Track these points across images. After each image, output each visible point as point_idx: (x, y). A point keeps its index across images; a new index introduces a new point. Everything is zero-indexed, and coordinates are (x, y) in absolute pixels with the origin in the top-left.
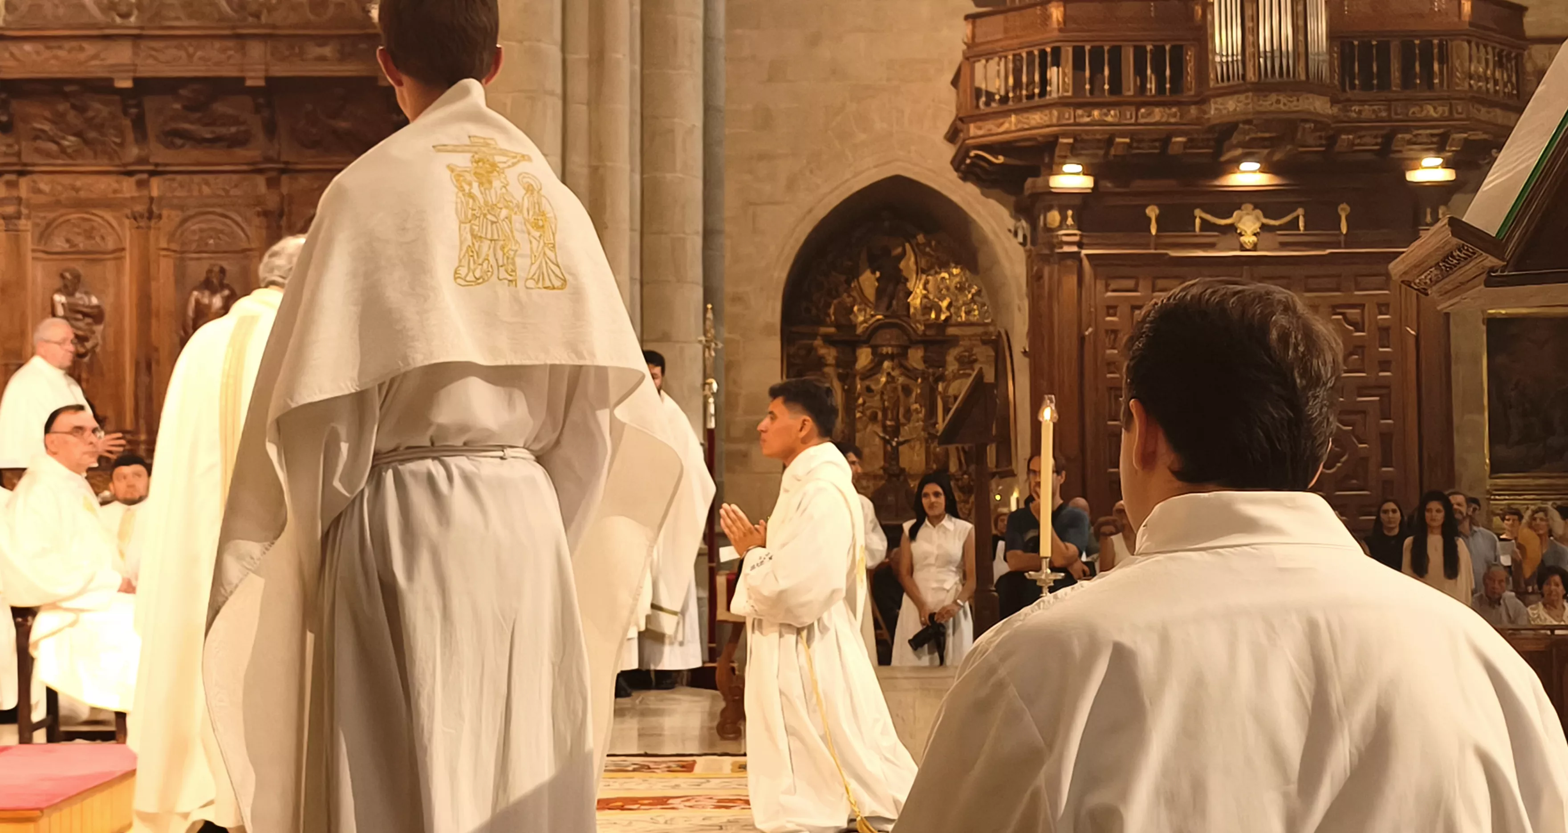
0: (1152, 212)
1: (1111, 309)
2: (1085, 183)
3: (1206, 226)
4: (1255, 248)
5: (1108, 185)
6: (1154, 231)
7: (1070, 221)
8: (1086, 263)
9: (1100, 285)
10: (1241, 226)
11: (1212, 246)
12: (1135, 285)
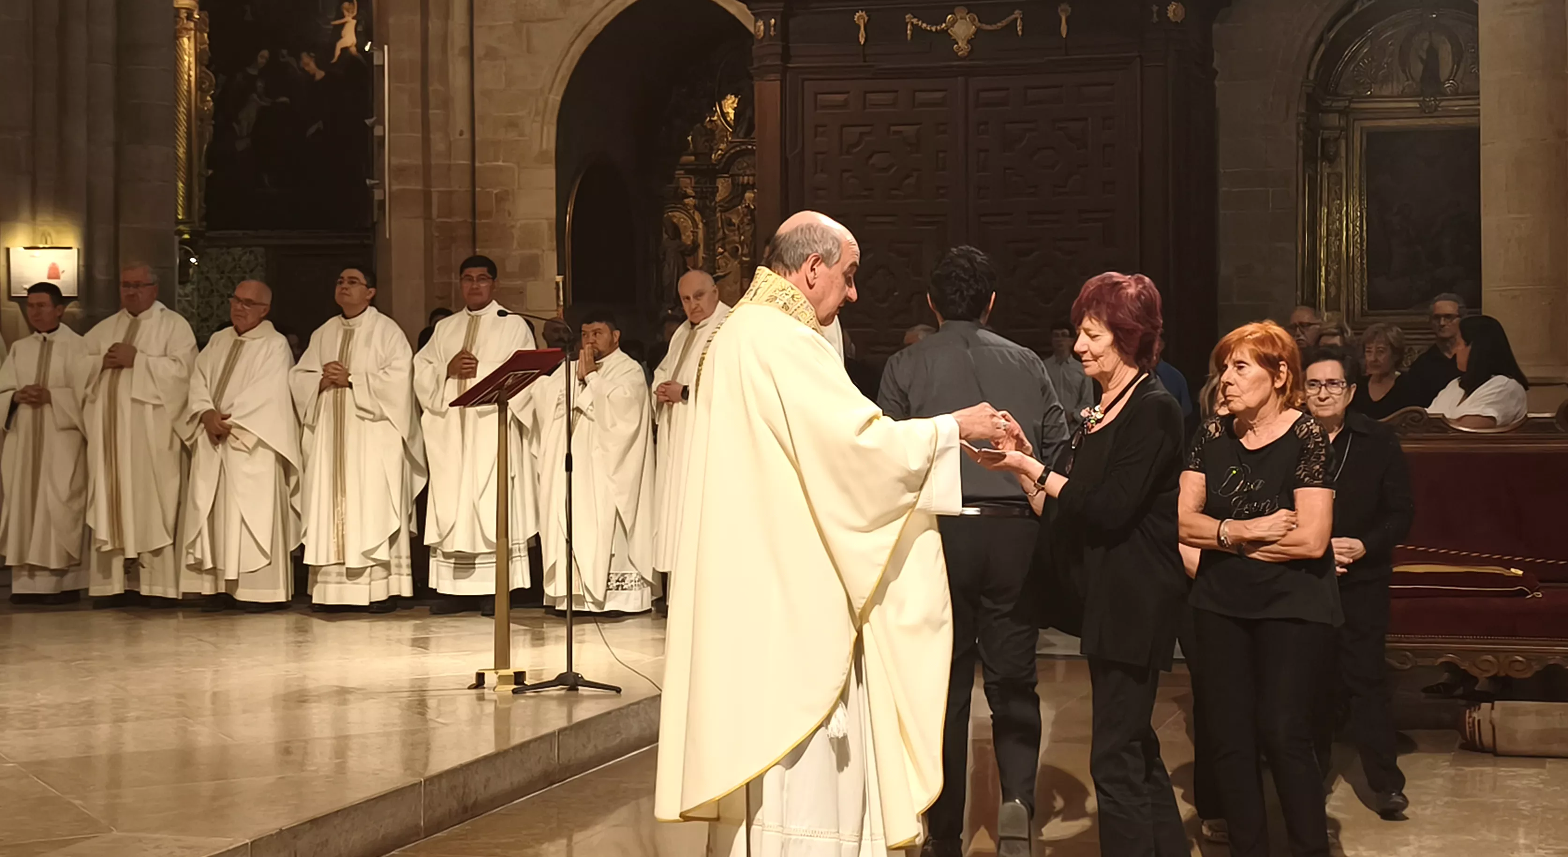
0: (860, 17)
1: (819, 127)
3: (917, 32)
4: (968, 55)
6: (862, 41)
7: (772, 31)
8: (791, 77)
9: (808, 101)
10: (954, 32)
11: (923, 55)
12: (846, 100)
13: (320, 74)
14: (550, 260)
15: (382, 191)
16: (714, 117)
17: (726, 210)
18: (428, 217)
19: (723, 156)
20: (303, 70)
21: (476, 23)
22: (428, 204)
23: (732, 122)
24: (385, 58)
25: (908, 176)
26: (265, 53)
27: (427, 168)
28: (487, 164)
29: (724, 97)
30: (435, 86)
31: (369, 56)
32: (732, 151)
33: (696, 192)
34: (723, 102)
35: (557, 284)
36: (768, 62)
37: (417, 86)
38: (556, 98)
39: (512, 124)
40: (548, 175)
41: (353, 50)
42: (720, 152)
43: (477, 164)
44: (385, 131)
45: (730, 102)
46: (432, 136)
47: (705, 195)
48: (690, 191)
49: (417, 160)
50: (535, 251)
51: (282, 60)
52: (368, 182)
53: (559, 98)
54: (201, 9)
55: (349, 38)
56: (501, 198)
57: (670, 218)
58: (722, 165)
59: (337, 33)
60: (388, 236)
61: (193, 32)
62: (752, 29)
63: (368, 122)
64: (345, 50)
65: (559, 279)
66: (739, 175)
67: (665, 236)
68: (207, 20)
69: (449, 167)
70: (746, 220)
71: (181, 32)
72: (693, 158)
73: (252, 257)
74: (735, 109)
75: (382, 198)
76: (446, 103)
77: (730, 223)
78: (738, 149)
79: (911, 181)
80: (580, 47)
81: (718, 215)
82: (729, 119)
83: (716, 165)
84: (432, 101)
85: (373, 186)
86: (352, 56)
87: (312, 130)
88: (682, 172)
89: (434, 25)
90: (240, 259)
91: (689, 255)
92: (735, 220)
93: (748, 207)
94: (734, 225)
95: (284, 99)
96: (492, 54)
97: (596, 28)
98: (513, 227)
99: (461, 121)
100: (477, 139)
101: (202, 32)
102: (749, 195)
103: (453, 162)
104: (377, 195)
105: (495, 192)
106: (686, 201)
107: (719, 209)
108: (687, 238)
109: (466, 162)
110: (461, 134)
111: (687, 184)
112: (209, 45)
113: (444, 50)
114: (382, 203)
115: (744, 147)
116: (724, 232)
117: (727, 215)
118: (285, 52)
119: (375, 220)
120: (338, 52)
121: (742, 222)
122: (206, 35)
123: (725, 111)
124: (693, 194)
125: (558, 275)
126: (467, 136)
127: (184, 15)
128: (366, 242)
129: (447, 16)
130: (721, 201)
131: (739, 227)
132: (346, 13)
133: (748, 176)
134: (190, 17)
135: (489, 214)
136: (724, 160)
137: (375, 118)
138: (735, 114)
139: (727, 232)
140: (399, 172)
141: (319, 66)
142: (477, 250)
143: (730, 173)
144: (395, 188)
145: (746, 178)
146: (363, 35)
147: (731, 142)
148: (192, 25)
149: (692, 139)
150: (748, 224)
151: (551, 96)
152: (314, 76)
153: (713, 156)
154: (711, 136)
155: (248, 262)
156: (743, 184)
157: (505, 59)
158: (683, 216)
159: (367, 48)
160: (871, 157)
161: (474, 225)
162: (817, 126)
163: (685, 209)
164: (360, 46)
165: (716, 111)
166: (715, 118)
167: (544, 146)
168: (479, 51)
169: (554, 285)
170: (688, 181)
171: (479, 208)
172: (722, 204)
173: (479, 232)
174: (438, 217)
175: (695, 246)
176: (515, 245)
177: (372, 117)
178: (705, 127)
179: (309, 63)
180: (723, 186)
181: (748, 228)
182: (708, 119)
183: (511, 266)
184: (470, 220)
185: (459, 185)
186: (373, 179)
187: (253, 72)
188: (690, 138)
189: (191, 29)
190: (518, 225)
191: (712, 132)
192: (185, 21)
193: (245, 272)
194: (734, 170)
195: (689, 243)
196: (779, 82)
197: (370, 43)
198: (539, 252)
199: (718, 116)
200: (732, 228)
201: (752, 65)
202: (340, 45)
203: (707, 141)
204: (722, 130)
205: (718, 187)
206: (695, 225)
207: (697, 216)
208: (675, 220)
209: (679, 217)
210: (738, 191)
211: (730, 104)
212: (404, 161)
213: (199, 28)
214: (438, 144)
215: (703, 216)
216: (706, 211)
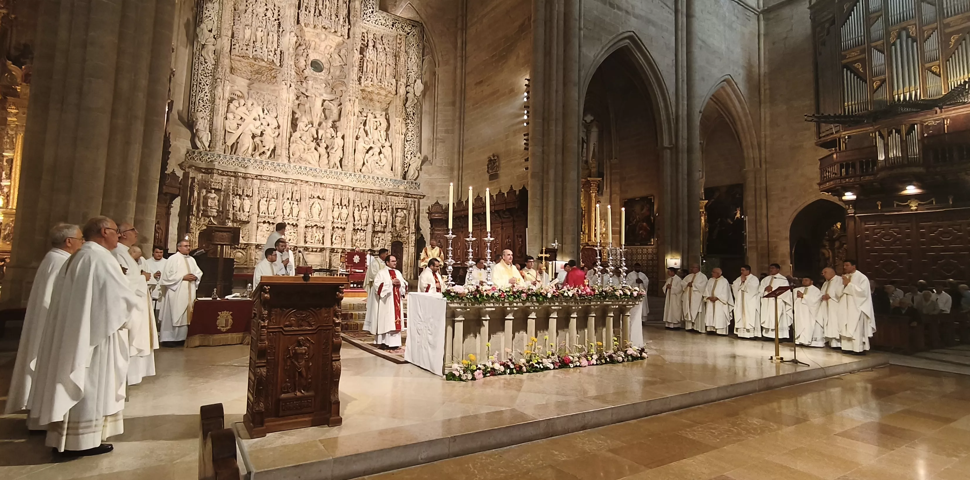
0: (879, 203)
1: (867, 229)
2: (854, 197)
3: (898, 205)
4: (916, 210)
5: (862, 197)
6: (879, 208)
7: (851, 208)
8: (857, 218)
9: (863, 224)
10: (911, 205)
11: (901, 211)
13: (732, 223)
14: (789, 261)
16: (834, 227)
17: (838, 249)
18: (758, 252)
20: (727, 222)
21: (769, 211)
22: (757, 249)
23: (839, 228)
24: (747, 218)
25: (896, 241)
26: (719, 219)
27: (757, 241)
28: (772, 240)
29: (837, 223)
30: (758, 224)
31: (743, 218)
32: (840, 235)
33: (829, 245)
36: (850, 215)
37: (754, 224)
38: (790, 225)
39: (778, 232)
40: (788, 242)
43: (769, 240)
44: (747, 234)
47: (832, 246)
49: (754, 240)
51: (723, 220)
52: (743, 244)
55: (738, 215)
56: (776, 247)
58: (836, 239)
59: (736, 214)
60: (747, 255)
62: (844, 207)
64: (737, 218)
65: (791, 265)
68: (707, 213)
70: (844, 252)
71: (701, 216)
72: (828, 237)
76: (762, 227)
77: (839, 252)
80: (795, 214)
81: (836, 251)
83: (834, 239)
84: (758, 227)
86: (739, 218)
87: (730, 234)
88: (825, 240)
89: (758, 212)
90: (715, 262)
92: (841, 251)
93: (845, 249)
95: (724, 228)
96: (773, 216)
97: (799, 210)
98: (779, 253)
99: (765, 231)
100: (769, 235)
102: (845, 246)
103: (763, 240)
104: (745, 247)
105: (774, 246)
106: (826, 247)
107: (836, 249)
108: (827, 256)
109: (767, 240)
111: (827, 244)
112: (707, 218)
113: (761, 217)
114: (746, 249)
115: (843, 234)
118: (724, 218)
119: (745, 253)
122: (707, 216)
123: (837, 226)
126: (766, 234)
128: (742, 257)
129: (761, 210)
130: (836, 247)
132: (738, 210)
134: (703, 213)
135: (772, 251)
136: (837, 237)
139: (838, 255)
140: (750, 242)
141: (732, 221)
143: (839, 240)
144: (750, 245)
145: (844, 242)
146: (742, 214)
147: (839, 233)
151: (788, 225)
152: (730, 223)
153: (834, 237)
154: (833, 232)
157: (776, 217)
160: (883, 236)
163: (826, 249)
164: (741, 217)
167: (787, 235)
168: (769, 216)
169: (790, 267)
170: (827, 242)
171: (770, 249)
173: (770, 255)
174: (760, 251)
175: (829, 258)
176: (779, 258)
177: (744, 231)
178: (831, 230)
179: (729, 220)
180: (837, 244)
182: (832, 228)
184: (768, 252)
185: (765, 244)
187: (717, 223)
188: (827, 233)
189: (703, 215)
190: (781, 252)
194: (841, 240)
197: (743, 216)
198: (786, 259)
201: (845, 215)
202: (736, 216)
203: (831, 233)
204: (836, 230)
206: (829, 252)
207: (830, 251)
209: (824, 251)
210: (842, 245)
211: (839, 225)
212: (751, 240)
213: (705, 215)
214: (759, 236)
215: (831, 250)
216: (832, 249)
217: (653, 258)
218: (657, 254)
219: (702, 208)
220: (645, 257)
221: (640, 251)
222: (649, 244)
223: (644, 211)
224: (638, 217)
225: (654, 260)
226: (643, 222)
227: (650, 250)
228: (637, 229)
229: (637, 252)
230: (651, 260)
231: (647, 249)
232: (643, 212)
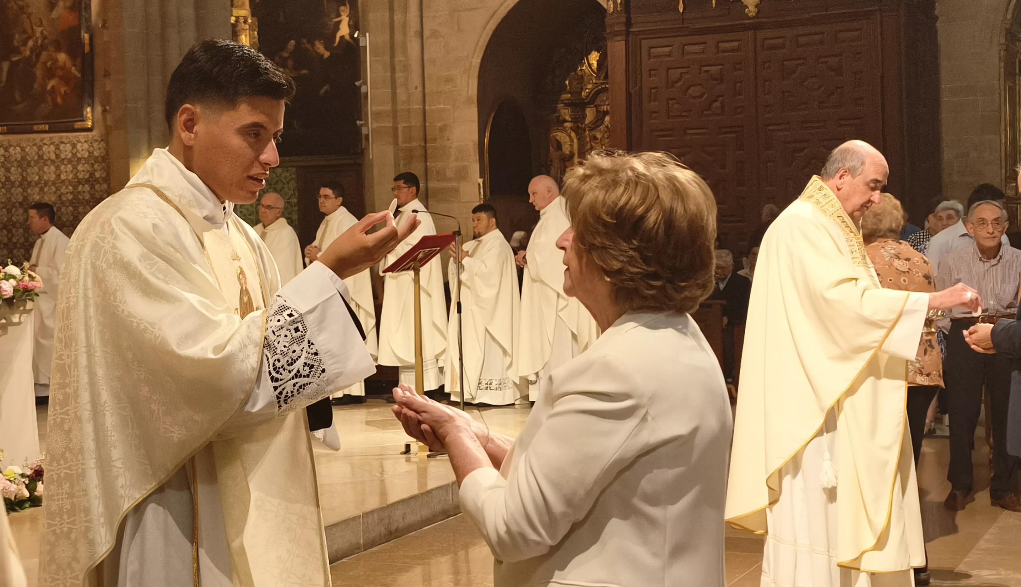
1: (653, 71)
3: (720, 2)
4: (757, 16)
6: (681, 10)
8: (632, 38)
9: (644, 54)
10: (746, 1)
12: (670, 52)
13: (327, 54)
14: (476, 167)
15: (366, 128)
16: (583, 66)
17: (591, 130)
18: (396, 143)
19: (590, 93)
20: (316, 52)
21: (425, 15)
22: (396, 136)
23: (595, 70)
24: (366, 41)
25: (715, 101)
26: (293, 42)
27: (395, 112)
28: (434, 107)
29: (590, 53)
30: (399, 58)
31: (357, 40)
32: (596, 89)
33: (572, 118)
34: (589, 57)
35: (479, 184)
36: (616, 29)
37: (387, 58)
38: (477, 61)
39: (449, 80)
40: (472, 113)
41: (347, 37)
42: (587, 91)
43: (427, 107)
44: (367, 89)
45: (594, 56)
46: (398, 91)
47: (578, 119)
48: (568, 118)
49: (388, 107)
50: (466, 163)
51: (303, 46)
52: (358, 122)
53: (479, 61)
54: (253, 15)
55: (344, 30)
56: (442, 129)
57: (554, 137)
58: (588, 99)
59: (337, 26)
60: (371, 157)
61: (248, 31)
62: (606, 7)
63: (357, 84)
64: (342, 37)
65: (481, 180)
66: (600, 105)
67: (551, 148)
68: (257, 23)
69: (409, 111)
70: (605, 135)
71: (240, 32)
72: (569, 95)
73: (288, 174)
74: (597, 61)
75: (367, 133)
76: (406, 68)
77: (595, 138)
78: (600, 87)
79: (717, 104)
80: (492, 25)
81: (587, 133)
82: (593, 68)
83: (584, 99)
84: (397, 68)
85: (362, 125)
86: (347, 42)
87: (323, 91)
88: (562, 105)
89: (398, 17)
90: (280, 175)
91: (568, 161)
92: (599, 136)
93: (607, 127)
94: (597, 139)
95: (305, 72)
96: (435, 34)
97: (502, 13)
98: (450, 148)
99: (416, 79)
100: (426, 91)
101: (253, 30)
102: (607, 118)
103: (411, 107)
104: (364, 131)
105: (439, 125)
106: (566, 124)
107: (587, 129)
108: (566, 149)
109: (419, 106)
110: (416, 88)
111: (566, 113)
112: (259, 39)
113: (405, 34)
114: (367, 136)
115: (604, 86)
116: (591, 145)
117: (593, 133)
118: (305, 41)
119: (363, 147)
120: (338, 39)
121: (603, 137)
122: (256, 33)
123: (591, 62)
124: (570, 120)
125: (480, 178)
126: (420, 89)
127: (242, 20)
128: (358, 161)
129: (405, 10)
130: (588, 124)
131: (601, 140)
132: (342, 14)
133: (607, 105)
134: (245, 22)
135: (435, 140)
136: (591, 96)
137: (361, 81)
138: (598, 64)
139: (593, 144)
140: (377, 115)
141: (326, 49)
142: (428, 164)
143: (596, 104)
144: (374, 126)
145: (605, 107)
146: (354, 26)
147: (595, 83)
148: (247, 27)
149: (569, 83)
150: (608, 138)
151: (474, 60)
152: (322, 56)
153: (583, 94)
154: (581, 79)
155: (286, 177)
156: (604, 111)
157: (443, 37)
158: (564, 135)
159: (356, 36)
160: (688, 89)
161: (425, 148)
162: (650, 70)
163: (565, 130)
164: (351, 35)
165: (585, 63)
166: (584, 68)
167: (470, 94)
168: (426, 33)
169: (477, 185)
170: (566, 111)
171: (428, 137)
172: (589, 125)
173: (429, 151)
174: (403, 143)
175: (572, 154)
176: (452, 160)
177: (359, 80)
178: (577, 74)
179: (320, 48)
180: (590, 114)
181: (607, 141)
182: (579, 68)
183: (449, 173)
184: (423, 144)
185: (416, 121)
186: (361, 120)
187: (285, 55)
188: (567, 82)
189: (246, 29)
190: (455, 144)
191: (582, 77)
192: (243, 24)
193: (284, 184)
194: (598, 102)
195: (568, 152)
196: (624, 42)
197: (357, 32)
198: (468, 164)
199: (586, 66)
200: (597, 141)
201: (605, 31)
202: (339, 35)
203: (578, 83)
204: (588, 76)
205: (586, 115)
206: (572, 140)
207: (573, 134)
208: (558, 138)
209: (561, 136)
210: (600, 116)
211: (594, 58)
212: (380, 108)
213: (251, 29)
214: (402, 96)
215: (577, 134)
216: (579, 131)
217: (92, 174)
218: (105, 159)
219: (241, 7)
220: (67, 173)
221: (49, 151)
222: (78, 125)
223: (60, 10)
224: (39, 30)
225: (97, 181)
226: (58, 49)
227: (83, 149)
228: (39, 72)
229: (41, 157)
230: (87, 181)
231: (74, 146)
232: (55, 14)
